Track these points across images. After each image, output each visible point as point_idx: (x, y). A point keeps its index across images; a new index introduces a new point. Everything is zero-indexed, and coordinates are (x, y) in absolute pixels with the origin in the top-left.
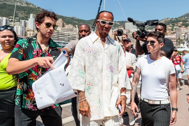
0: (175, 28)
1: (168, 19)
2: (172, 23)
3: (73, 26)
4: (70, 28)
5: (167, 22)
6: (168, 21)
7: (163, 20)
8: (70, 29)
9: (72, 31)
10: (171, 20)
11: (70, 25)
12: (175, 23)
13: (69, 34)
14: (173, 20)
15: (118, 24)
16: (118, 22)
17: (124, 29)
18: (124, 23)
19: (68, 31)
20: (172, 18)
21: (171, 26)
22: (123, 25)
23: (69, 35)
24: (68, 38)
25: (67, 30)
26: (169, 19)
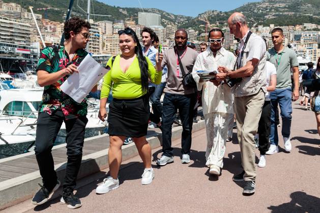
0: (224, 29)
1: (213, 12)
2: (221, 19)
3: (22, 7)
4: (15, 10)
5: (212, 18)
6: (213, 16)
7: (206, 13)
8: (14, 13)
9: (20, 18)
10: (218, 14)
11: (14, 4)
12: (224, 20)
13: (11, 24)
14: (222, 15)
15: (125, 12)
16: (124, 9)
17: (137, 23)
18: (137, 13)
19: (10, 17)
20: (221, 12)
21: (217, 26)
22: (134, 16)
23: (12, 28)
24: (9, 34)
25: (6, 16)
26: (215, 13)
